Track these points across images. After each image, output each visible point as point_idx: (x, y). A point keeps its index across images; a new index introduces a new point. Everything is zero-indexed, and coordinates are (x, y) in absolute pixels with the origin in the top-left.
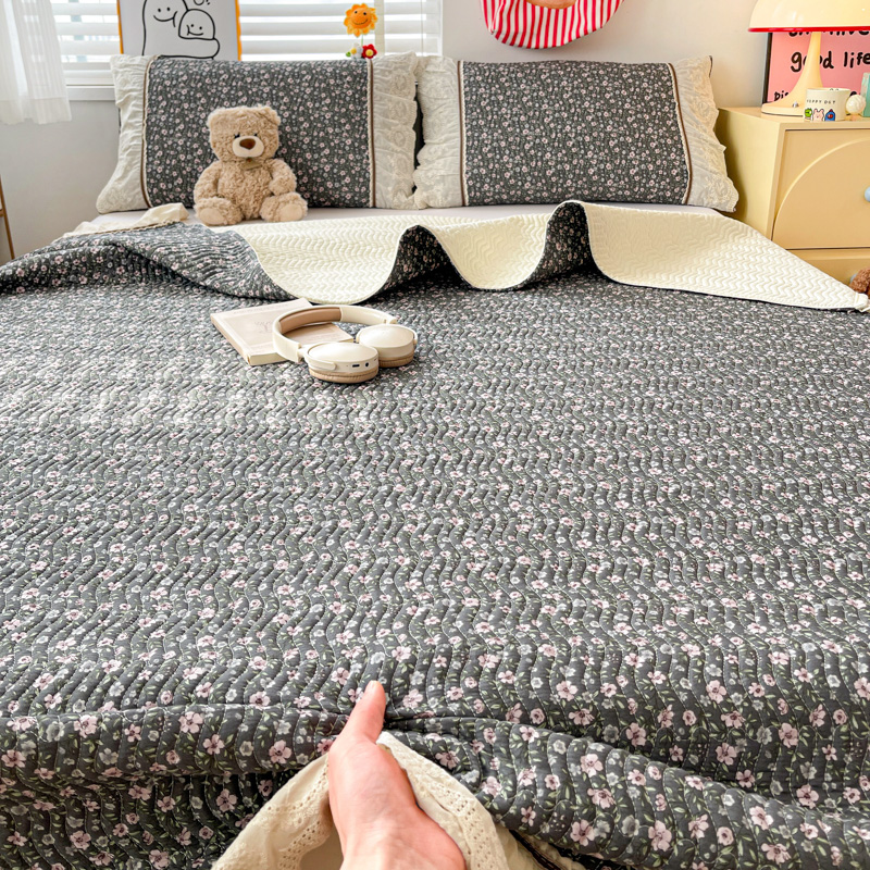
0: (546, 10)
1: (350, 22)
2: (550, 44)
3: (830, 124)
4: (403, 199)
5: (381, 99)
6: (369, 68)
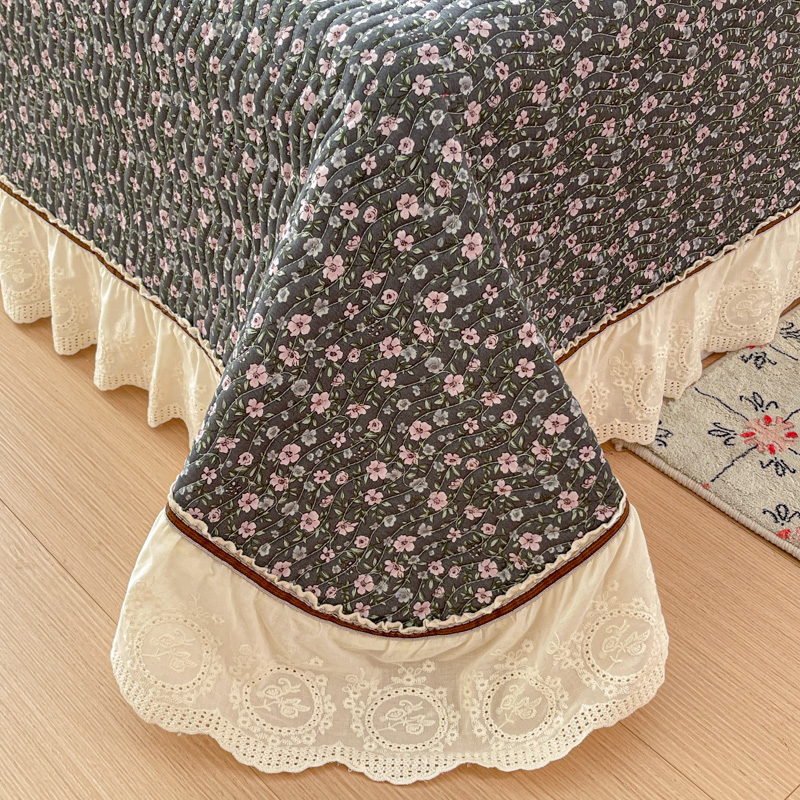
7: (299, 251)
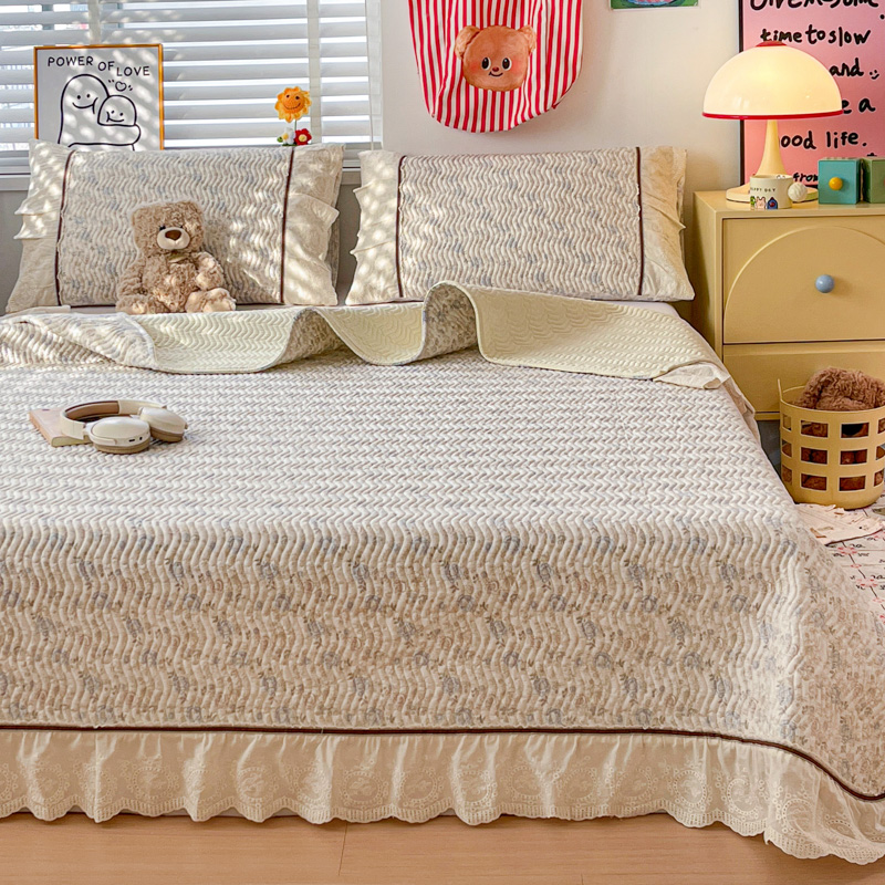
0: (490, 93)
1: (281, 106)
2: (497, 127)
3: (773, 213)
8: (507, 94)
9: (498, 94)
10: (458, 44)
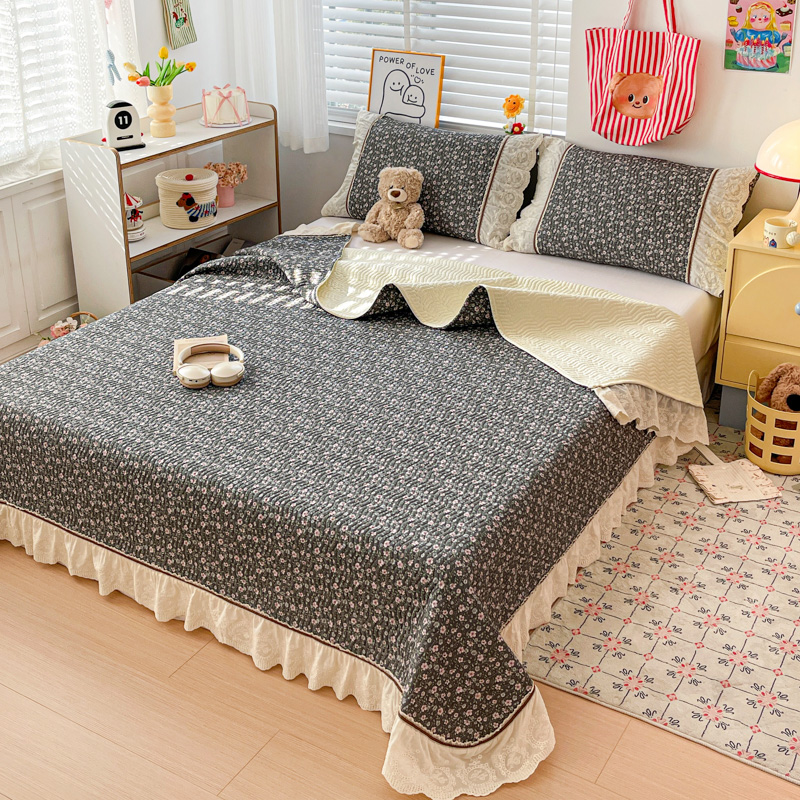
1: (506, 106)
4: (497, 242)
5: (503, 168)
6: (502, 145)
7: (432, 626)
8: (642, 121)
9: (636, 121)
10: (611, 84)
